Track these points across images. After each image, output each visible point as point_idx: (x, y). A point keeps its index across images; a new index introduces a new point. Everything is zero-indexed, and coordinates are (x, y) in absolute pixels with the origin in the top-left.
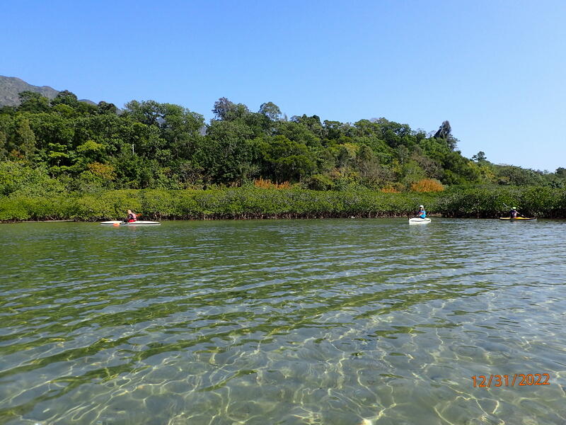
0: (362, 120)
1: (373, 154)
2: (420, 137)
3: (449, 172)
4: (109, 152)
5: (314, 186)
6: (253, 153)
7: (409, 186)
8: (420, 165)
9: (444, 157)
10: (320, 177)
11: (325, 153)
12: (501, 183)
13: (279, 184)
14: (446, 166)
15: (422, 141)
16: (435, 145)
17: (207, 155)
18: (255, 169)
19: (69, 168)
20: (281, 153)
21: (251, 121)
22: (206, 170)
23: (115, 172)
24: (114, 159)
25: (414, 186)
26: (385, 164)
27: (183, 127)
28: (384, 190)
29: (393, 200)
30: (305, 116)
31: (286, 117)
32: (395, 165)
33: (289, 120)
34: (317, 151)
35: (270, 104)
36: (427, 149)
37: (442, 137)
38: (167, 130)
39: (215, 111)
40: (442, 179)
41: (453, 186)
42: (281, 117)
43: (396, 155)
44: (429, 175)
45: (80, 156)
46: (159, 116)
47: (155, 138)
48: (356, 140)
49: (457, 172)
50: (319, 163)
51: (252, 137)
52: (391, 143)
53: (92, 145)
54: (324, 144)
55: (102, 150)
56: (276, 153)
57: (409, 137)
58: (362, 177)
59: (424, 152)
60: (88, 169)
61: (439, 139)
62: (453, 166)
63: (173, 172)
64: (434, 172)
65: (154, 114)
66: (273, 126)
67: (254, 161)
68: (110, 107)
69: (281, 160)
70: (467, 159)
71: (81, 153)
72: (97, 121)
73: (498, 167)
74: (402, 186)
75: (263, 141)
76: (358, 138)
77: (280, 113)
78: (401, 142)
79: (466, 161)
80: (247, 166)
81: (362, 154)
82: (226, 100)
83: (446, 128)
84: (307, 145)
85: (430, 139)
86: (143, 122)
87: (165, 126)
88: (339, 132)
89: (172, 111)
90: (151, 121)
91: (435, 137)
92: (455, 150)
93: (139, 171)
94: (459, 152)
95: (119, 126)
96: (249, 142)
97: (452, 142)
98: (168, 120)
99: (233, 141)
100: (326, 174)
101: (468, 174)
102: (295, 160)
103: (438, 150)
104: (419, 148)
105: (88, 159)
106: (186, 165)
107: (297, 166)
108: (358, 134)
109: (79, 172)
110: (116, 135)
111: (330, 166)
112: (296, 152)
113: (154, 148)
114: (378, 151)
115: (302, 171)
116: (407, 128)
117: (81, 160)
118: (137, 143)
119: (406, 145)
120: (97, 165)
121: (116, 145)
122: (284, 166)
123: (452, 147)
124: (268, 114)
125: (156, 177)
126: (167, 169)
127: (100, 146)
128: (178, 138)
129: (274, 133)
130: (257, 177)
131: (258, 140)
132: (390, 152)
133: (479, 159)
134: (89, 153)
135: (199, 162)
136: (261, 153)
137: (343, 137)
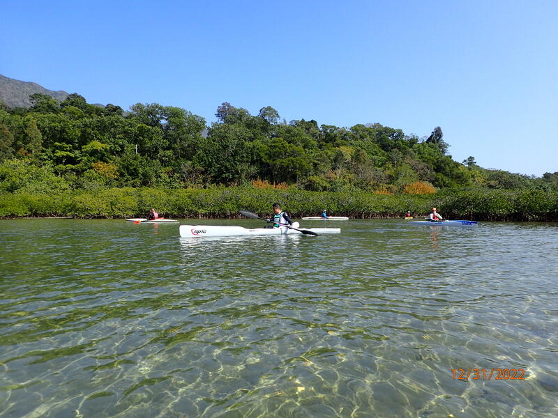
0: (358, 125)
1: (368, 157)
2: (413, 142)
3: (440, 176)
4: (112, 152)
5: (310, 187)
6: (252, 154)
7: (402, 188)
8: (413, 168)
9: (436, 161)
10: (315, 179)
11: (321, 156)
12: (491, 187)
13: (277, 184)
14: (438, 169)
15: (415, 146)
16: (428, 149)
17: (207, 156)
18: (254, 169)
19: (73, 167)
20: (278, 155)
21: (251, 124)
22: (206, 170)
23: (118, 171)
24: (118, 159)
25: (407, 188)
26: (380, 167)
27: (185, 129)
28: (377, 192)
29: (386, 201)
30: (303, 121)
31: (285, 121)
32: (389, 168)
33: (288, 123)
34: (313, 154)
35: (269, 108)
36: (420, 153)
37: (434, 142)
38: (170, 132)
39: (218, 115)
40: (434, 182)
41: (445, 188)
42: (279, 121)
43: (390, 159)
44: (421, 178)
45: (85, 156)
46: (162, 118)
47: (159, 140)
48: (351, 144)
49: (448, 176)
50: (315, 165)
51: (251, 140)
52: (385, 147)
53: (97, 145)
54: (320, 147)
55: (106, 150)
56: (274, 155)
57: (403, 141)
58: (357, 179)
59: (417, 156)
60: (91, 168)
61: (431, 143)
62: (444, 169)
63: (174, 171)
64: (426, 175)
65: (158, 116)
66: (272, 129)
67: (253, 162)
68: (116, 110)
69: (278, 162)
70: (458, 163)
71: (86, 152)
72: (102, 122)
73: (488, 171)
74: (395, 188)
75: (262, 144)
76: (353, 142)
77: (278, 117)
78: (395, 146)
79: (457, 165)
80: (245, 166)
81: (357, 157)
82: (228, 105)
83: (438, 133)
84: (304, 148)
85: (423, 144)
86: (147, 124)
87: (168, 128)
88: (335, 136)
89: (175, 114)
90: (156, 123)
91: (427, 142)
92: (446, 154)
93: (141, 171)
94: (450, 157)
95: (124, 127)
96: (248, 144)
97: (443, 147)
98: (170, 122)
99: (233, 143)
100: (322, 176)
101: (459, 177)
102: (292, 162)
103: (430, 154)
104: (413, 152)
105: (93, 158)
106: (187, 165)
107: (294, 167)
108: (354, 138)
109: (84, 171)
110: (121, 136)
111: (326, 168)
112: (293, 154)
113: (157, 148)
114: (373, 155)
115: (299, 173)
116: (400, 133)
117: (85, 158)
118: (141, 144)
119: (400, 149)
120: (100, 164)
121: (120, 146)
122: (282, 167)
123: (443, 152)
124: (267, 118)
125: (158, 176)
126: (169, 169)
127: (104, 145)
128: (181, 139)
129: (273, 136)
130: (255, 177)
131: (258, 143)
132: (383, 155)
133: (469, 164)
134: (94, 153)
135: (199, 163)
136: (259, 155)
137: (339, 141)
